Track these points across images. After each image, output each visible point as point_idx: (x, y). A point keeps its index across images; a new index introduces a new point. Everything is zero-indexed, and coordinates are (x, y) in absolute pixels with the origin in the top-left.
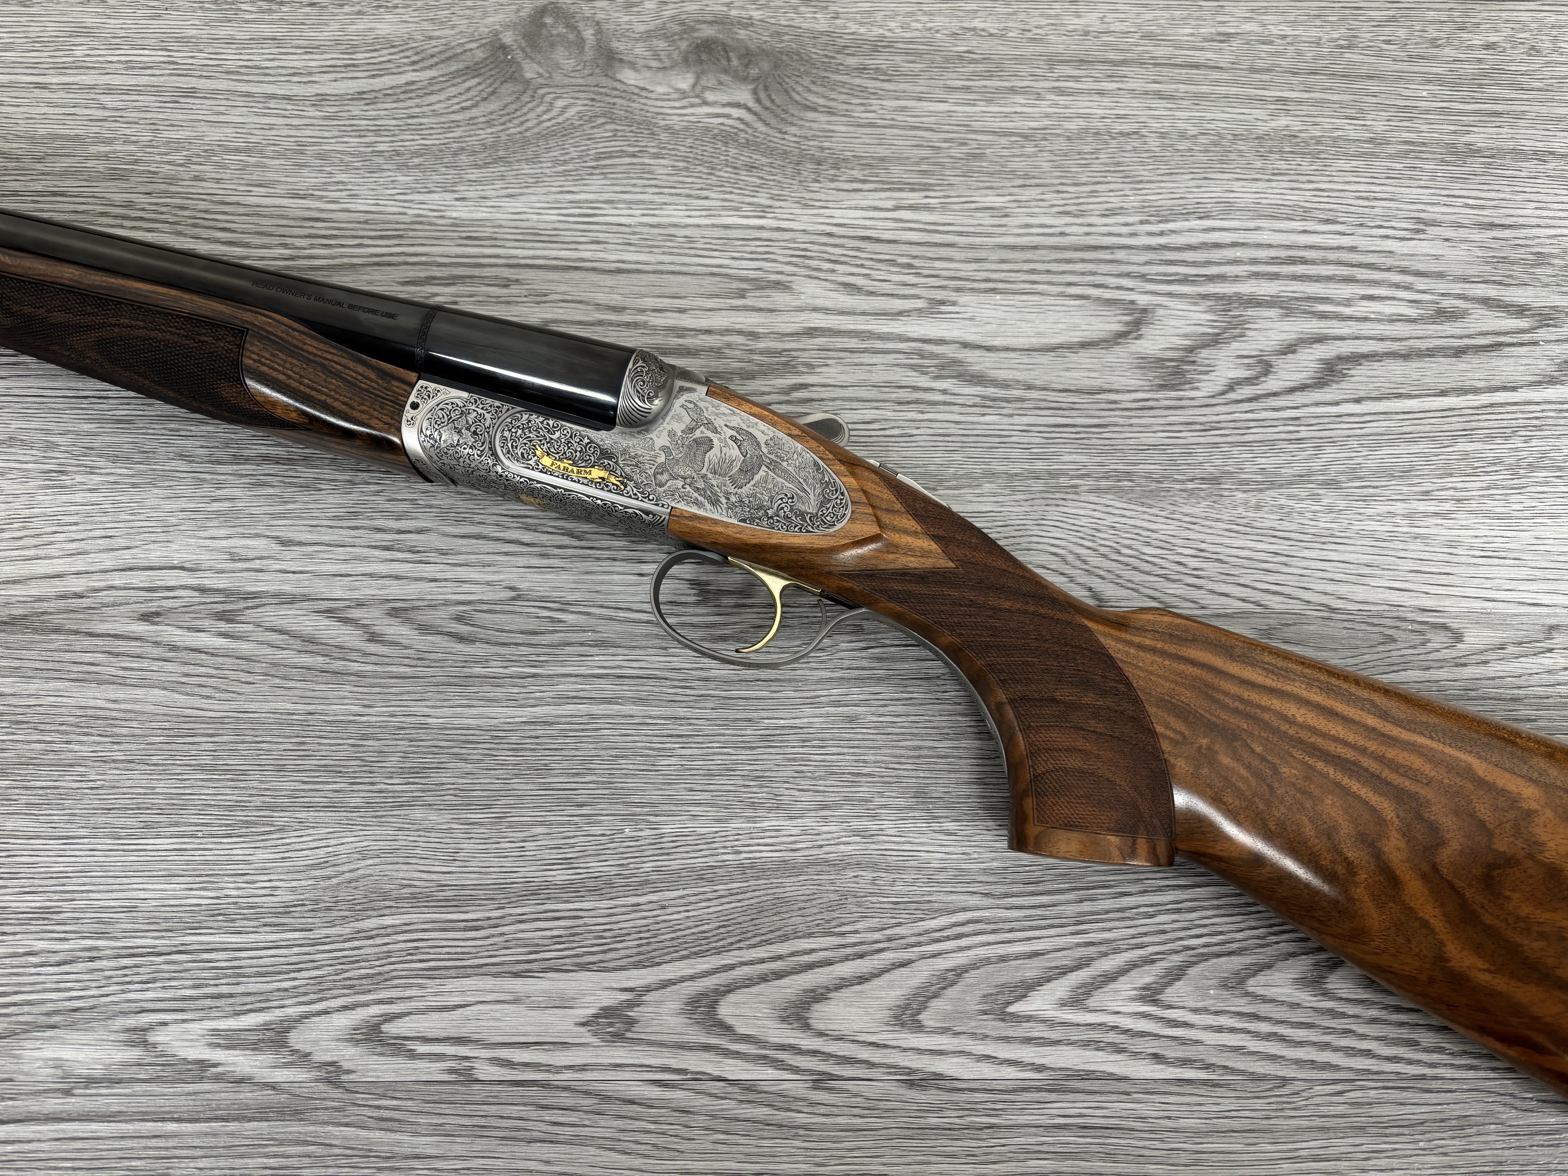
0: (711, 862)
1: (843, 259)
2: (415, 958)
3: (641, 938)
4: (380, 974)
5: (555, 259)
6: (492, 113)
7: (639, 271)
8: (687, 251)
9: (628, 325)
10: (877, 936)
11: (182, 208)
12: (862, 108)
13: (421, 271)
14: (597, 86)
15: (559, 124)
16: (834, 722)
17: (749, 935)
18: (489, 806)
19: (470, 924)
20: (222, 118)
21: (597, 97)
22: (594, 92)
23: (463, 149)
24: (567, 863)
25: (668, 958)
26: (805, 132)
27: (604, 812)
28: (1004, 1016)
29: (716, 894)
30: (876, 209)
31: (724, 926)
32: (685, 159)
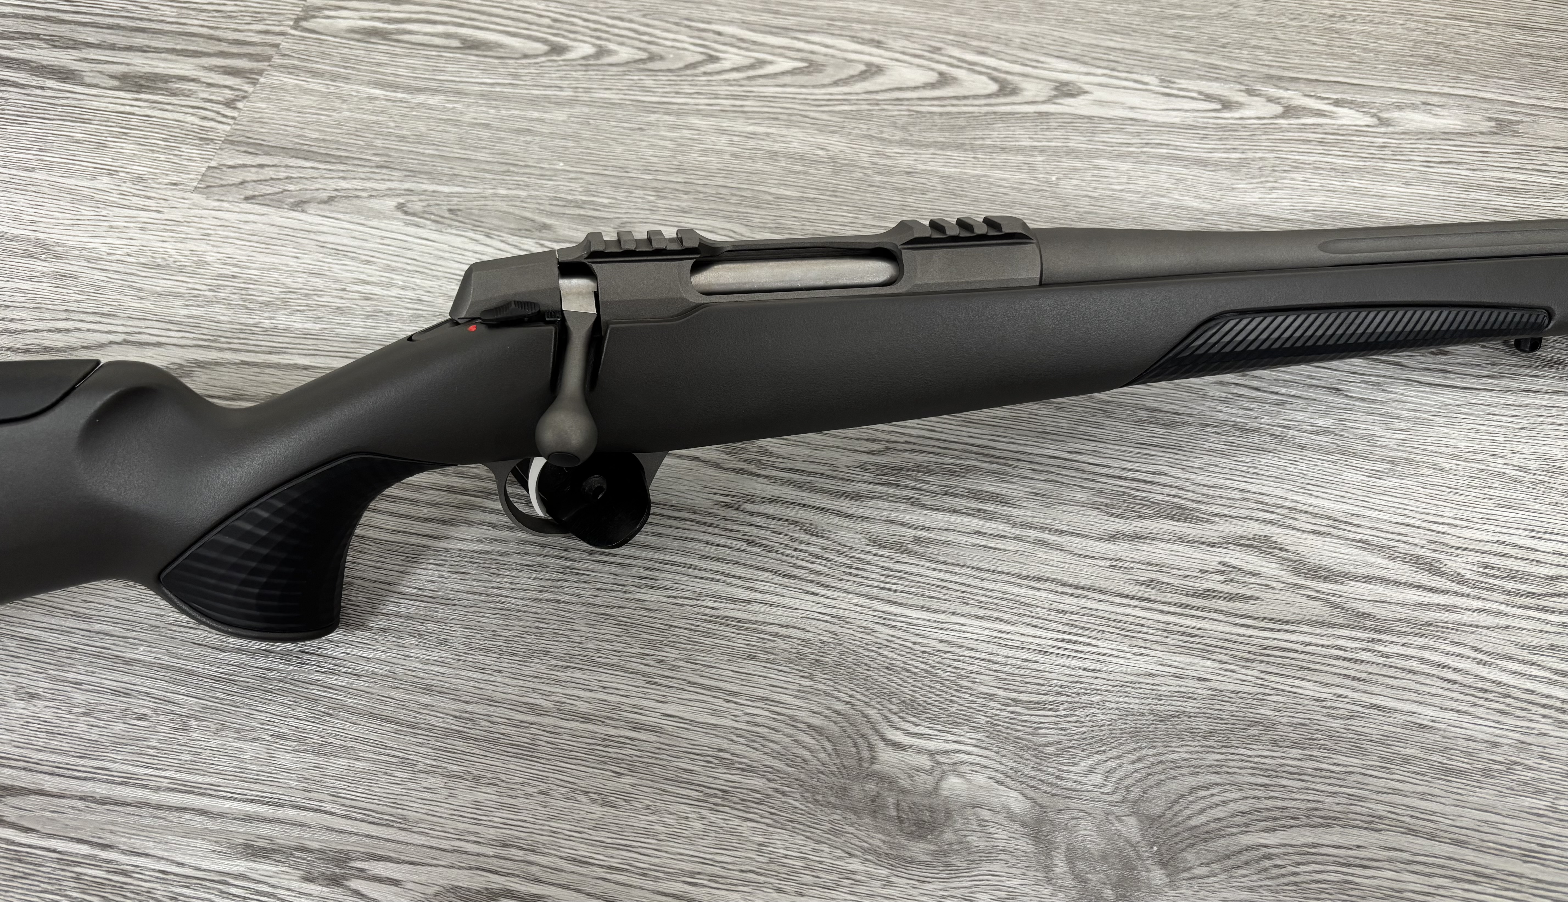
14: (1053, 795)
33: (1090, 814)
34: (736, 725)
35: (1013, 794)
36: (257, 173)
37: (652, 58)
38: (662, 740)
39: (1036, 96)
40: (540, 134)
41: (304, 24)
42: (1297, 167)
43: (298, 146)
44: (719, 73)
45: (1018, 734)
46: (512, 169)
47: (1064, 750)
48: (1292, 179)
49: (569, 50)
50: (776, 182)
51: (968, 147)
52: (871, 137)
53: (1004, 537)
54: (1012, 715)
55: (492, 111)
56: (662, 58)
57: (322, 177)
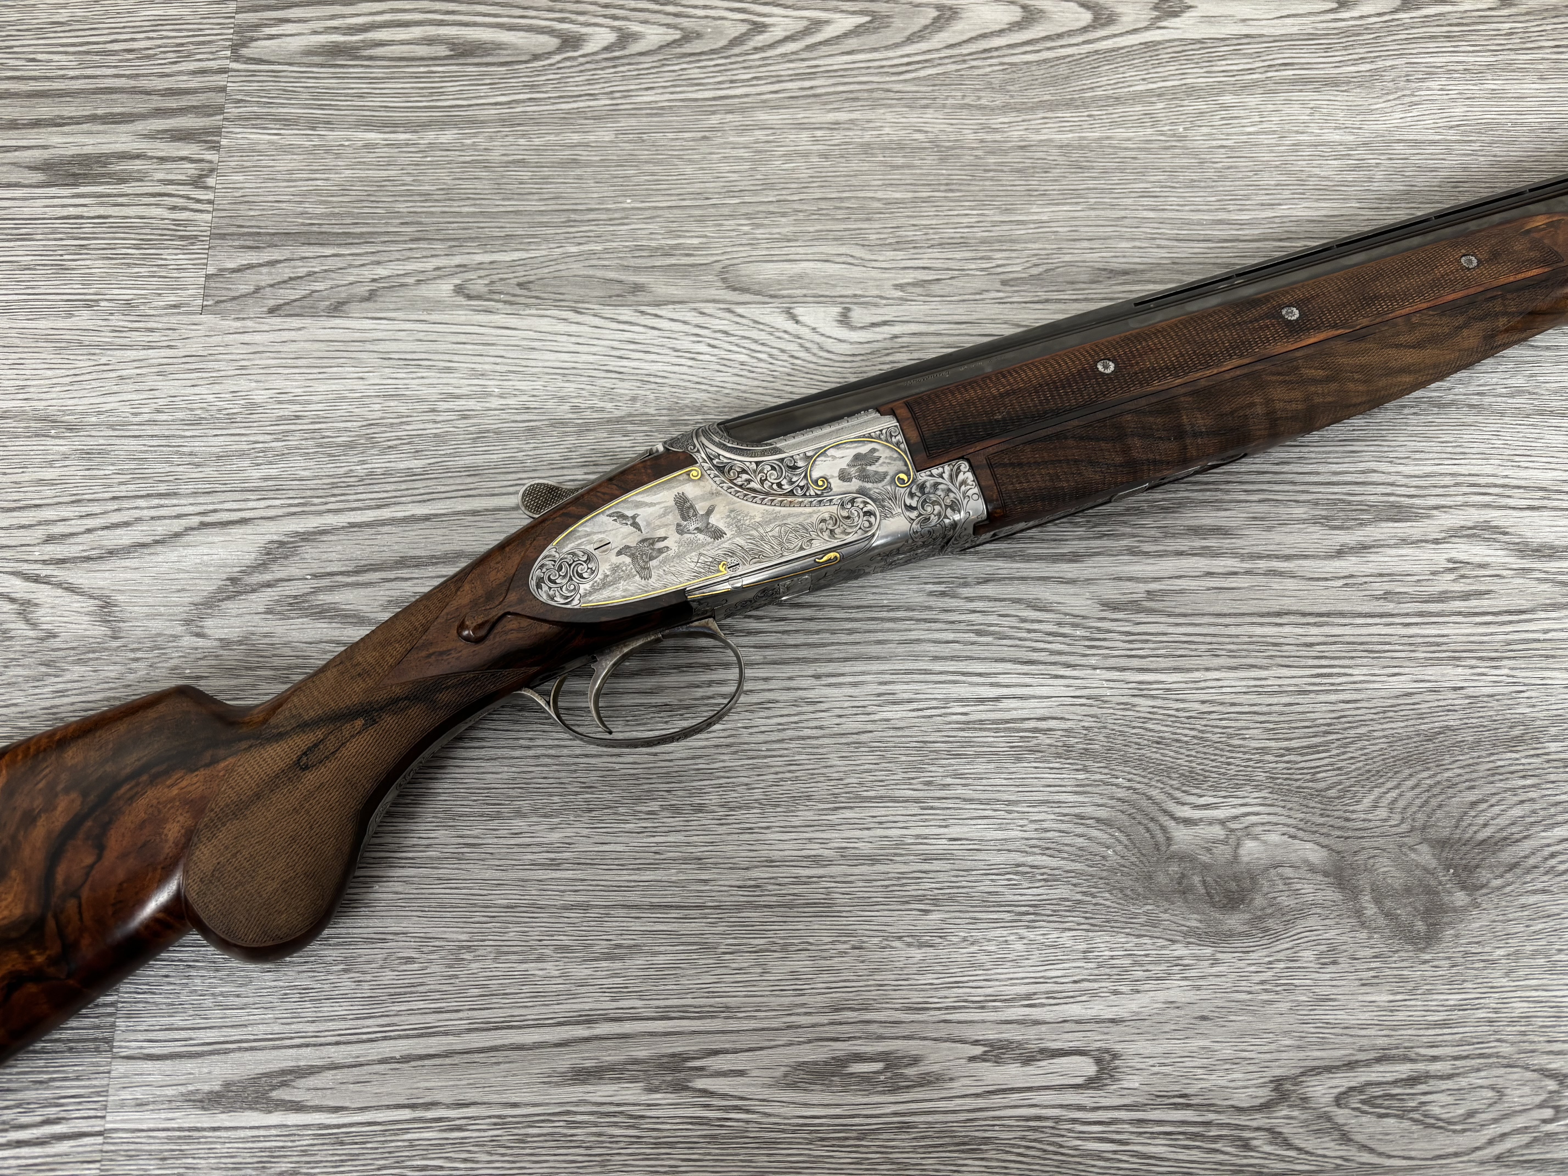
33: (1384, 850)
34: (1026, 835)
35: (1309, 845)
36: (270, 274)
37: (687, 37)
38: (956, 867)
39: (1136, 21)
40: (588, 164)
41: (244, 51)
42: (1431, 73)
43: (305, 229)
44: (771, 46)
45: (1298, 783)
46: (573, 216)
47: (1345, 791)
48: (1428, 89)
49: (584, 40)
50: (880, 183)
51: (1079, 103)
52: (968, 106)
53: (1235, 573)
54: (1288, 765)
55: (522, 141)
56: (699, 36)
57: (350, 266)
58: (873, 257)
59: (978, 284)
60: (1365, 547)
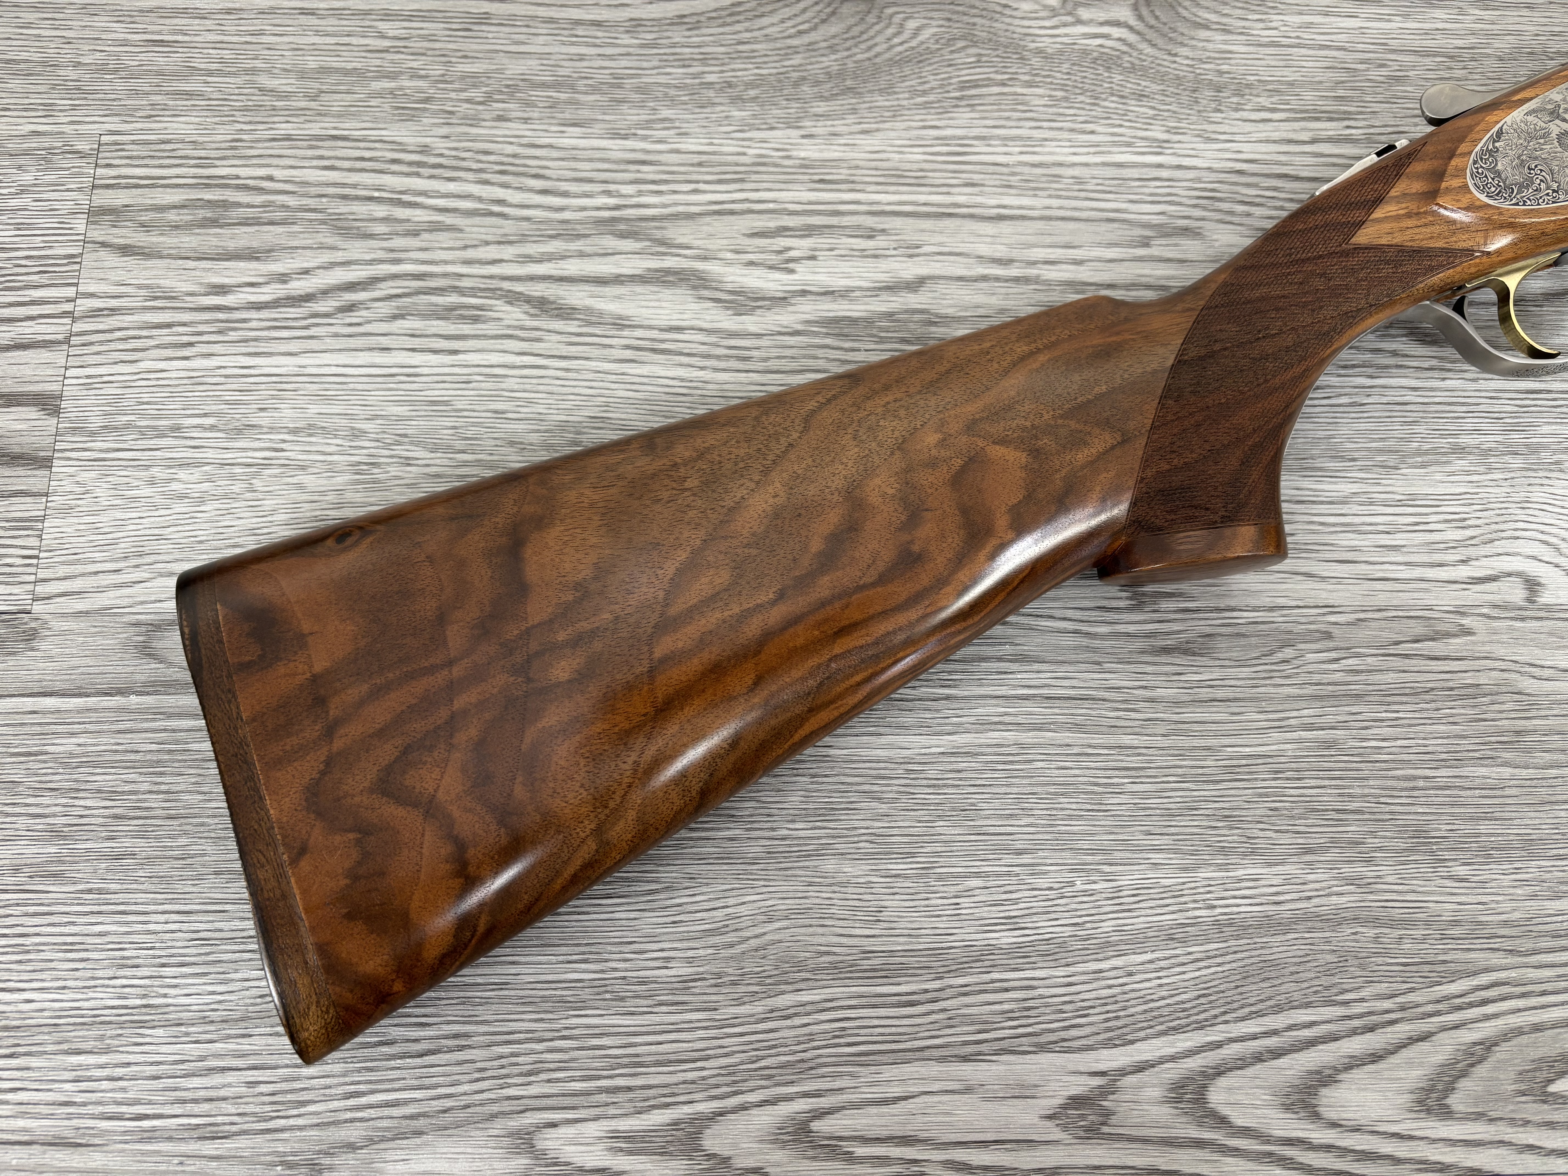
0: (1180, 918)
1: (1258, 200)
2: (842, 1041)
3: (1108, 1012)
4: (802, 1061)
5: (925, 204)
6: (834, 37)
7: (1023, 218)
8: (1076, 194)
9: (1017, 280)
10: (1387, 1004)
11: (487, 153)
12: (1261, 25)
13: (770, 220)
15: (913, 48)
16: (1308, 749)
17: (1235, 1005)
18: (912, 855)
19: (904, 998)
20: (522, 48)
21: (954, 17)
22: (949, 11)
23: (804, 79)
24: (1012, 923)
25: (1142, 1034)
26: (1198, 54)
27: (1049, 861)
28: (1546, 1098)
29: (1191, 957)
30: (1290, 141)
31: (1204, 995)
32: (1063, 87)
58: (1506, 675)
59: (1362, 634)
60: (888, 288)
